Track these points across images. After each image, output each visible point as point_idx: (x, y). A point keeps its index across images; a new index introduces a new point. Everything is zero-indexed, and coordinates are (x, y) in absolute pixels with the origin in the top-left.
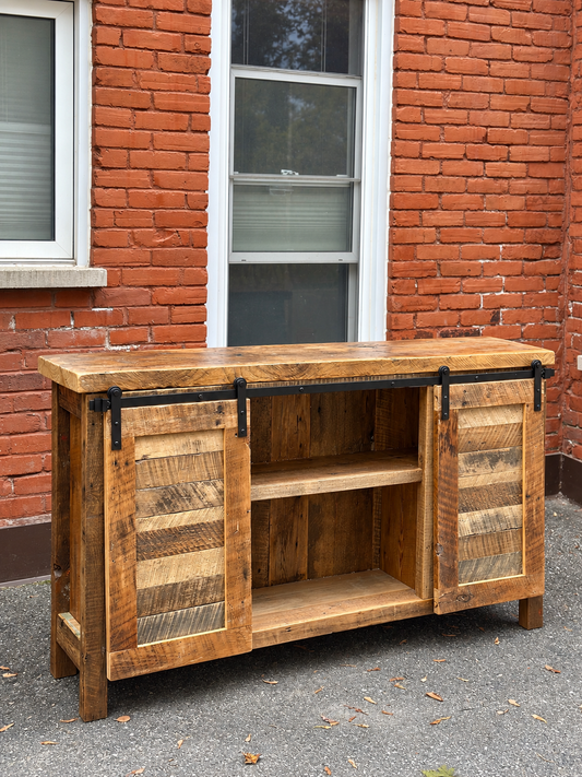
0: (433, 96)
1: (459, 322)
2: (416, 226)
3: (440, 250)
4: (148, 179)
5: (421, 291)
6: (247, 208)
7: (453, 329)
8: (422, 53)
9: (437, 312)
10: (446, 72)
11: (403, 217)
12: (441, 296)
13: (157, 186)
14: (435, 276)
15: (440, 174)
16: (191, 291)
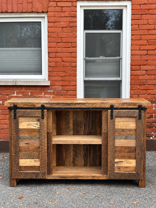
0: (144, 32)
1: (154, 98)
2: (138, 70)
3: (147, 77)
4: (61, 60)
5: (140, 89)
6: (89, 66)
7: (151, 100)
8: (140, 20)
9: (146, 95)
10: (149, 24)
11: (134, 67)
12: (148, 90)
13: (63, 62)
14: (145, 85)
15: (147, 54)
16: (73, 87)
